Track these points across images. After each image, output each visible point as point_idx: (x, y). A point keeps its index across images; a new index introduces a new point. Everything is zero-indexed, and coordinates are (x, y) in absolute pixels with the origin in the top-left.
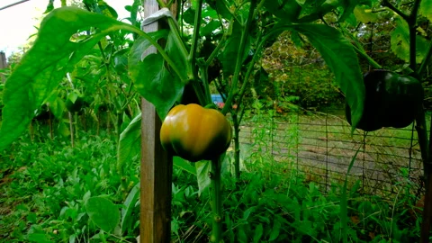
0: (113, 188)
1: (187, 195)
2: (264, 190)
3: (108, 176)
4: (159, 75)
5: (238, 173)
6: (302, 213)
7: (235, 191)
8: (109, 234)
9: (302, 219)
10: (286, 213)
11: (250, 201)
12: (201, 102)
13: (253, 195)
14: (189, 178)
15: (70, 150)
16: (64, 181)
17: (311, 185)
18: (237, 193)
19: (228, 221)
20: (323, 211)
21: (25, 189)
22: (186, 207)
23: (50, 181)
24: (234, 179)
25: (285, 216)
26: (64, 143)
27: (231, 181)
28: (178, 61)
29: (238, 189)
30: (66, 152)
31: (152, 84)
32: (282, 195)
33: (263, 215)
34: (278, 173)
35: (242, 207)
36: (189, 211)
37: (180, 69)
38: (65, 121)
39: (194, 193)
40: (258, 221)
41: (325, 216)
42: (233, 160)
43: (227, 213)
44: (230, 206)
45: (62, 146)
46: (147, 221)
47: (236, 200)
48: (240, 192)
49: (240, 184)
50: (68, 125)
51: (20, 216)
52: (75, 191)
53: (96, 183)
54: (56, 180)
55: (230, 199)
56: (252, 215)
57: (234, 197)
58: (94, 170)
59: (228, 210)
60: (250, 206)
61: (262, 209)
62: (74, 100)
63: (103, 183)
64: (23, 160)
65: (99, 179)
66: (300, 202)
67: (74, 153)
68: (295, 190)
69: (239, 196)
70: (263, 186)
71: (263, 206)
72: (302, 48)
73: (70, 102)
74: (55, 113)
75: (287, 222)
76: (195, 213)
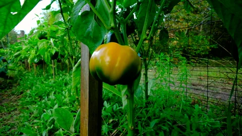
0: (72, 103)
1: (114, 109)
2: (164, 108)
3: (70, 96)
4: (90, 25)
5: (147, 97)
6: (191, 126)
7: (145, 108)
8: (66, 131)
9: (191, 129)
10: (180, 124)
11: (154, 115)
12: (119, 41)
13: (157, 111)
14: (116, 98)
15: (52, 81)
16: (48, 98)
17: (196, 106)
18: (145, 109)
19: (140, 128)
20: (207, 125)
21: (28, 102)
22: (113, 117)
23: (41, 98)
24: (144, 100)
25: (179, 127)
26: (50, 77)
27: (142, 101)
28: (104, 15)
29: (147, 107)
30: (50, 82)
31: (86, 32)
32: (177, 112)
33: (164, 125)
34: (173, 98)
35: (149, 118)
36: (115, 120)
37: (105, 20)
38: (51, 65)
39: (118, 108)
40: (160, 129)
41: (209, 128)
42: (144, 88)
43: (139, 122)
44: (141, 118)
45: (49, 79)
46: (85, 126)
47: (145, 114)
48: (148, 109)
49: (148, 104)
50: (52, 67)
51: (24, 116)
52: (51, 104)
53: (63, 99)
54: (44, 97)
55: (141, 113)
56: (156, 124)
57: (144, 112)
58: (64, 92)
59: (140, 120)
60: (155, 119)
61: (163, 121)
62: (53, 53)
63: (67, 100)
64: (29, 86)
65: (65, 97)
66: (189, 117)
67: (55, 83)
68: (185, 109)
69: (147, 112)
70: (164, 105)
71: (164, 119)
72: (192, 12)
73: (52, 54)
74: (46, 61)
75: (181, 131)
76: (118, 120)
